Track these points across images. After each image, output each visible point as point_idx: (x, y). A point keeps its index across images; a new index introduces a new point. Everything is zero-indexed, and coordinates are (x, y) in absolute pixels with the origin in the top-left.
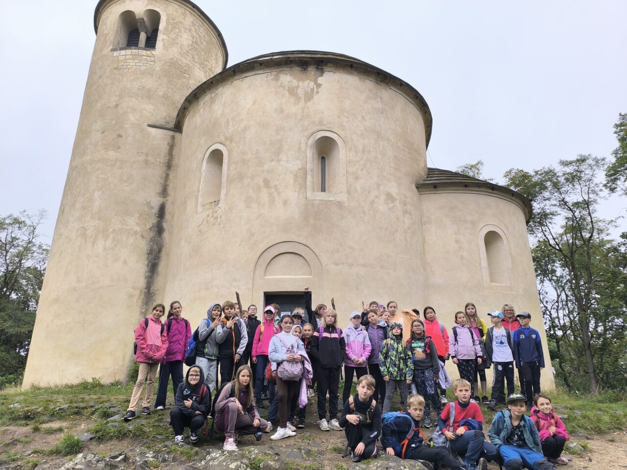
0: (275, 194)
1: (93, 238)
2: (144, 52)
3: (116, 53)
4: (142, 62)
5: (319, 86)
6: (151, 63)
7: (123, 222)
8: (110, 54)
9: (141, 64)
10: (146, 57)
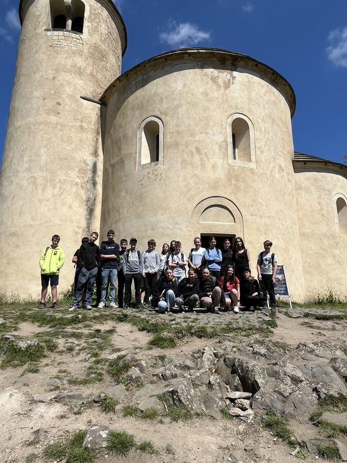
0: (206, 159)
1: (43, 186)
2: (74, 35)
3: (49, 33)
4: (72, 43)
5: (234, 78)
6: (80, 45)
7: (67, 175)
8: (44, 33)
9: (72, 45)
10: (75, 39)
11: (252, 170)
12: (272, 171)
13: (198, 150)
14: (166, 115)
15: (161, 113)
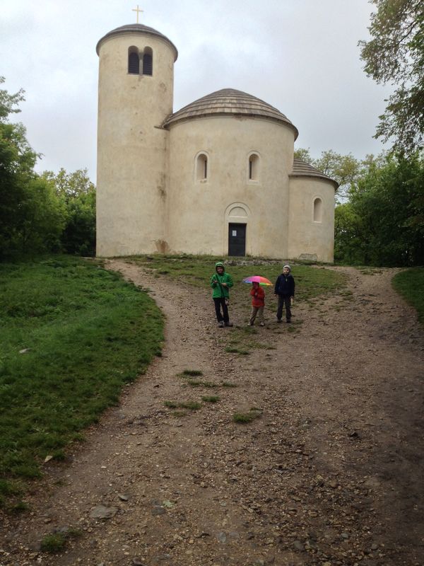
0: (233, 181)
8: (126, 76)
15: (209, 150)
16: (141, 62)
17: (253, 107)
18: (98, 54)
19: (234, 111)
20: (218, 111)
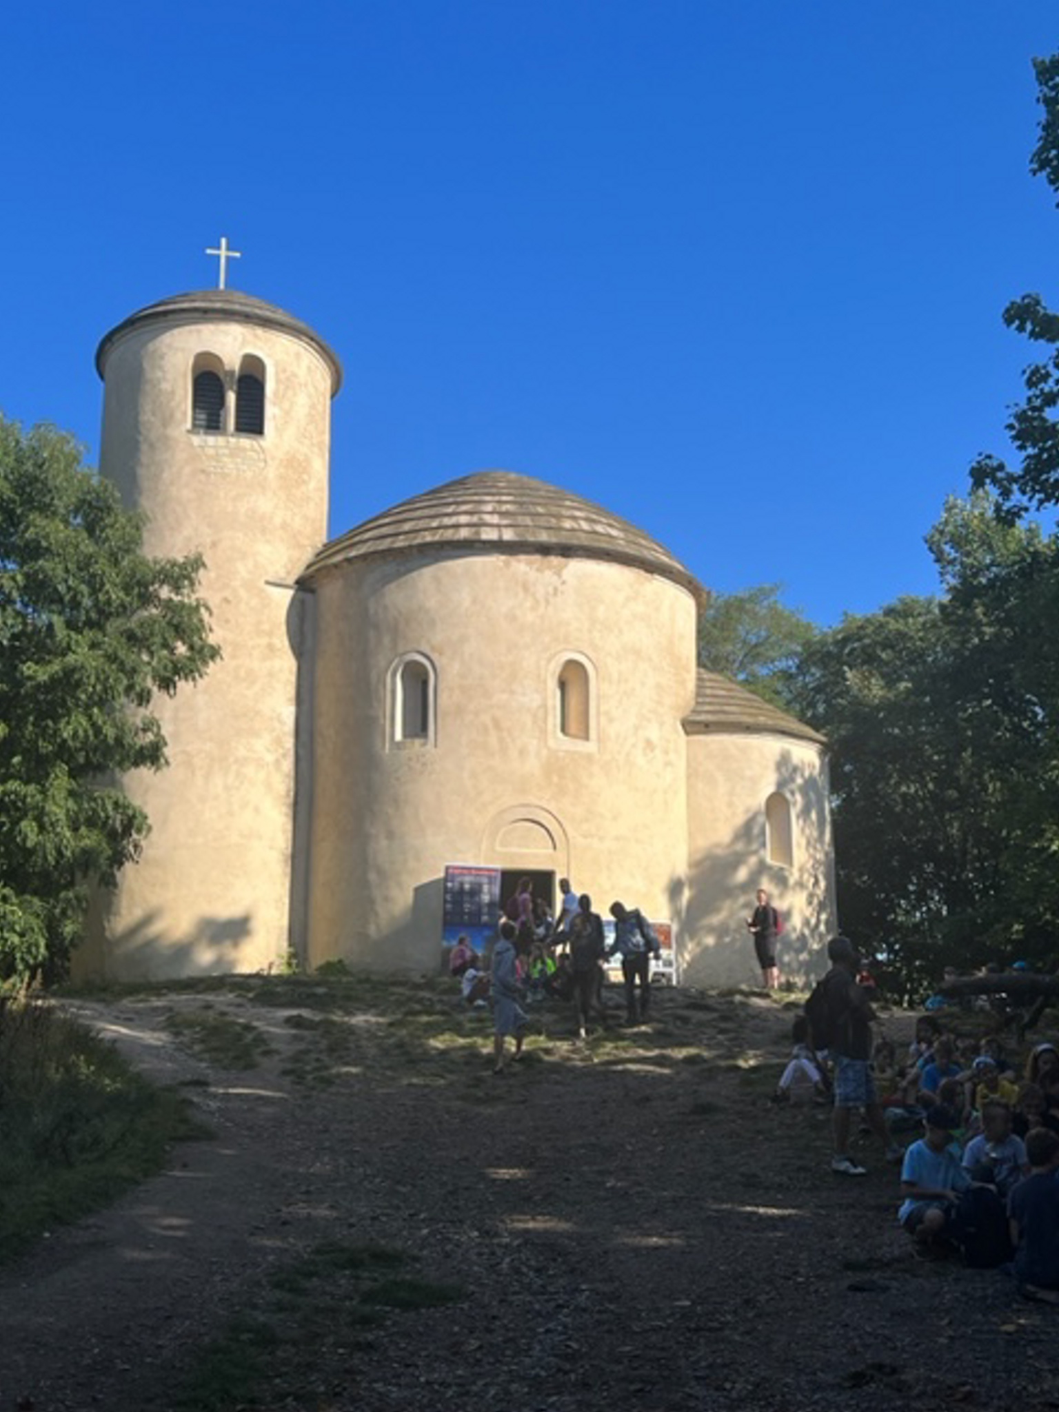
0: (508, 740)
2: (246, 442)
3: (197, 440)
5: (563, 582)
6: (260, 464)
8: (186, 439)
10: (251, 453)
11: (589, 758)
12: (628, 754)
13: (497, 724)
14: (441, 654)
15: (433, 648)
16: (231, 398)
17: (568, 524)
18: (102, 376)
19: (508, 535)
20: (464, 533)
